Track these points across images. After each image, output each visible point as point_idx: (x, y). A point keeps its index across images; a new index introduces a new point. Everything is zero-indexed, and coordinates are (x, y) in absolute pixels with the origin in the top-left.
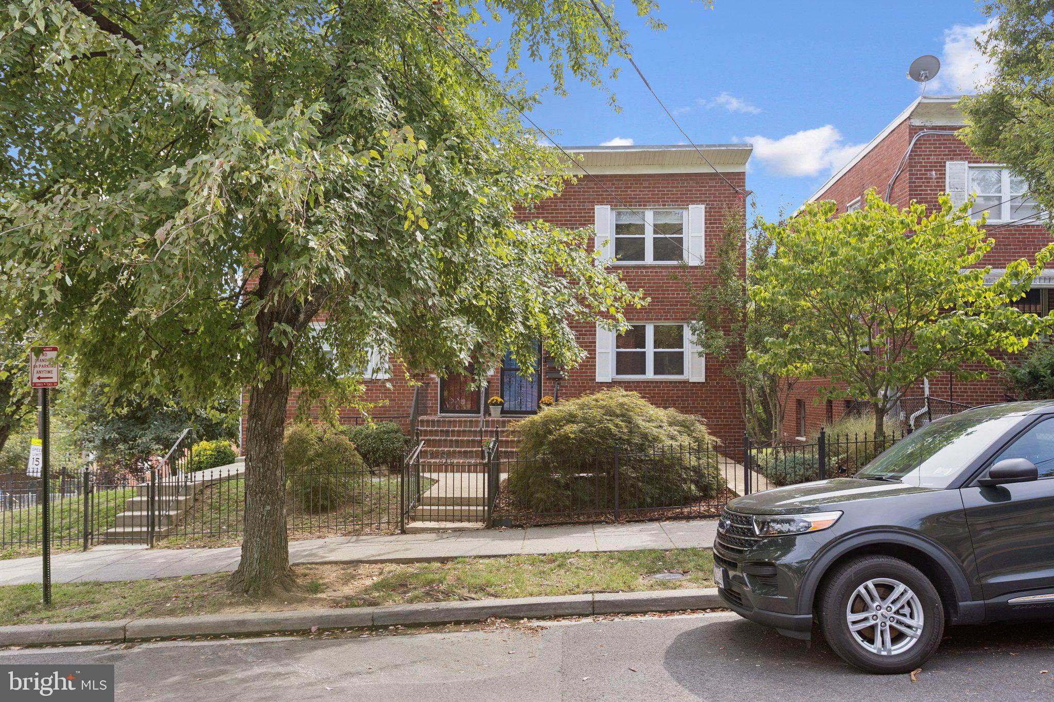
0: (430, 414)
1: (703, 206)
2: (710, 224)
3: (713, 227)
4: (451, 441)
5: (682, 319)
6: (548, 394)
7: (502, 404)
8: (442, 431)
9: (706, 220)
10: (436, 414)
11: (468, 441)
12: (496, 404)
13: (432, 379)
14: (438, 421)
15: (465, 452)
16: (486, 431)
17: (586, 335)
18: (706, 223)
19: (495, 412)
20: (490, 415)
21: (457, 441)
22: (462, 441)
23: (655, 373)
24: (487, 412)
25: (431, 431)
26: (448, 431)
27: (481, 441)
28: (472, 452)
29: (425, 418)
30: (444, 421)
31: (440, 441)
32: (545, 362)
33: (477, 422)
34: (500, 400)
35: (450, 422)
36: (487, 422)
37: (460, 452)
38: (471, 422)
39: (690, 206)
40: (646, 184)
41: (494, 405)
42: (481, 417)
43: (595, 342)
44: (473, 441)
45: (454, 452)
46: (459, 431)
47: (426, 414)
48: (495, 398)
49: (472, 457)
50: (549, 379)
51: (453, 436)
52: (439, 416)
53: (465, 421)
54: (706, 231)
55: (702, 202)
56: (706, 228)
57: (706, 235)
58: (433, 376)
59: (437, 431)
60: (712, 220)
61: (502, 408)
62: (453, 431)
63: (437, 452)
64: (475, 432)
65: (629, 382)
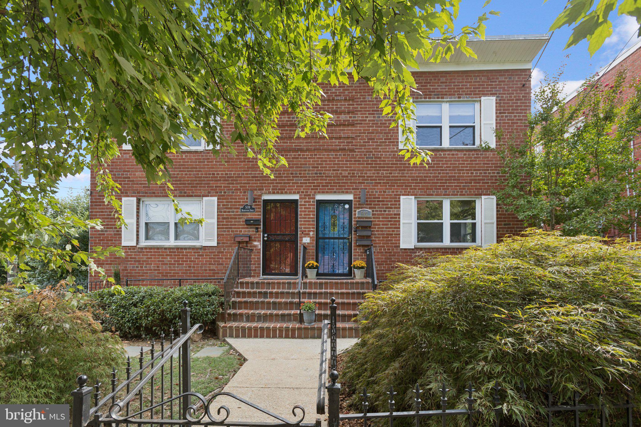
0: (254, 276)
1: (494, 98)
2: (500, 113)
3: (502, 116)
4: (269, 303)
5: (476, 195)
6: (358, 259)
7: (317, 267)
8: (260, 293)
9: (496, 110)
10: (258, 276)
11: (286, 303)
12: (312, 267)
13: (255, 246)
14: (257, 283)
15: (283, 315)
16: (304, 293)
17: (392, 208)
18: (496, 113)
19: (311, 275)
20: (306, 277)
21: (274, 303)
22: (280, 303)
23: (452, 241)
24: (305, 275)
25: (249, 293)
26: (266, 293)
27: (299, 304)
28: (289, 315)
29: (248, 279)
30: (263, 283)
31: (257, 302)
32: (356, 231)
33: (295, 284)
34: (315, 264)
35: (269, 283)
36: (305, 283)
37: (277, 315)
38: (289, 283)
39: (483, 98)
40: (443, 80)
41: (310, 268)
42: (299, 279)
43: (399, 214)
44: (291, 303)
45: (271, 315)
46: (277, 293)
47: (250, 276)
48: (312, 262)
49: (290, 320)
50: (359, 246)
51: (271, 297)
52: (262, 278)
53: (283, 283)
54: (496, 120)
55: (493, 94)
56: (497, 117)
57: (497, 123)
58: (256, 243)
59: (255, 293)
60: (500, 110)
61: (318, 271)
62: (271, 293)
63: (253, 315)
64: (293, 293)
65: (429, 249)
